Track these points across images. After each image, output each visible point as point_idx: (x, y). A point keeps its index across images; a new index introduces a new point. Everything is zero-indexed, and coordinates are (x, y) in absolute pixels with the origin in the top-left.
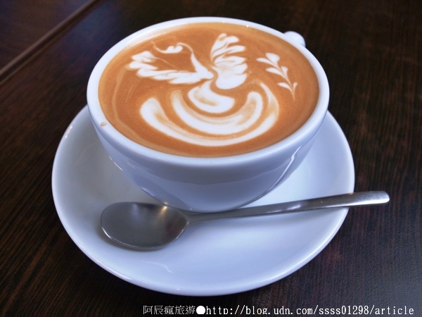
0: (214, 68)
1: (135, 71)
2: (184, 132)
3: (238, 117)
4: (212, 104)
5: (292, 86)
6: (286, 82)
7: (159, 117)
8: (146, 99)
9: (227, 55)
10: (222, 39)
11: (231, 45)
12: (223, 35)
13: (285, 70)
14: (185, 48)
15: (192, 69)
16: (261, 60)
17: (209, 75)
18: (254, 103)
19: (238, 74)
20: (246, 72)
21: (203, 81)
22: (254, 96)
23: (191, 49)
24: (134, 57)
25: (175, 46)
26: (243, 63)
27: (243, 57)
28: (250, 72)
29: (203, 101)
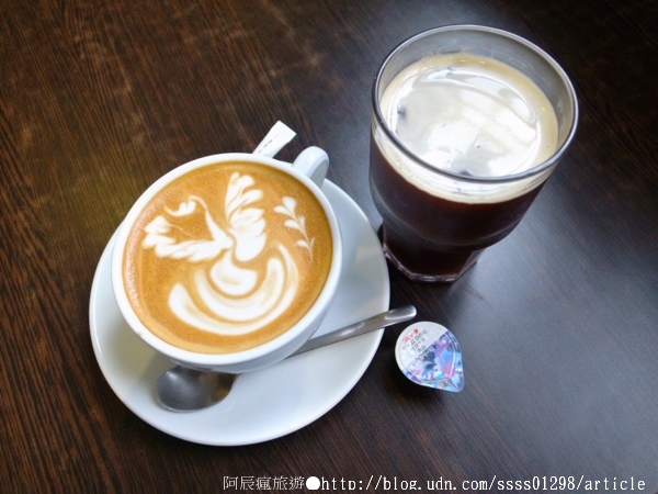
0: (231, 231)
1: (151, 250)
2: (214, 322)
3: (260, 296)
4: (235, 283)
5: (309, 244)
6: (304, 238)
7: (189, 309)
8: (171, 287)
9: (244, 207)
10: (234, 183)
11: (246, 190)
12: (235, 175)
13: (302, 220)
14: (198, 205)
15: (209, 238)
16: (279, 209)
17: (228, 243)
18: (274, 274)
19: (257, 237)
20: (264, 231)
21: (223, 252)
22: (274, 264)
23: (205, 205)
24: (148, 228)
25: (187, 202)
26: (260, 218)
27: (260, 208)
28: (269, 231)
29: (226, 281)
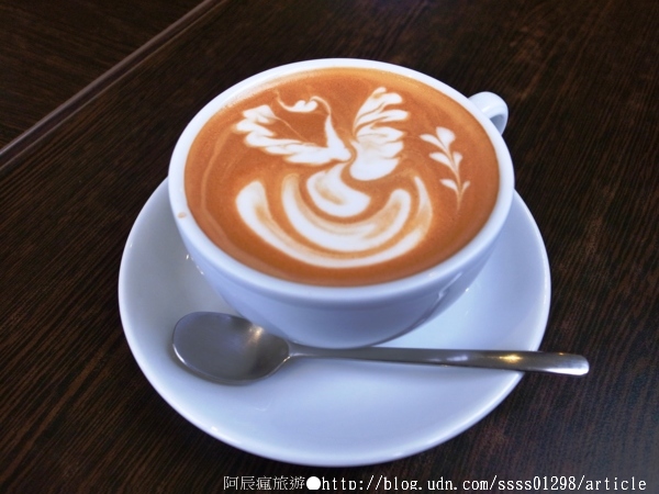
0: (354, 144)
1: (242, 136)
2: (289, 239)
3: (367, 227)
4: (337, 201)
5: (460, 187)
6: (455, 180)
7: (260, 213)
8: (248, 181)
9: (379, 124)
10: (377, 97)
11: (389, 107)
12: (381, 90)
13: (458, 158)
14: (320, 106)
15: (321, 141)
16: (427, 138)
17: (344, 155)
18: (397, 207)
19: (386, 158)
20: (399, 155)
21: (334, 163)
22: (401, 196)
23: (329, 109)
24: (248, 113)
25: (307, 100)
26: (398, 140)
27: (401, 129)
28: (405, 156)
29: (325, 195)
